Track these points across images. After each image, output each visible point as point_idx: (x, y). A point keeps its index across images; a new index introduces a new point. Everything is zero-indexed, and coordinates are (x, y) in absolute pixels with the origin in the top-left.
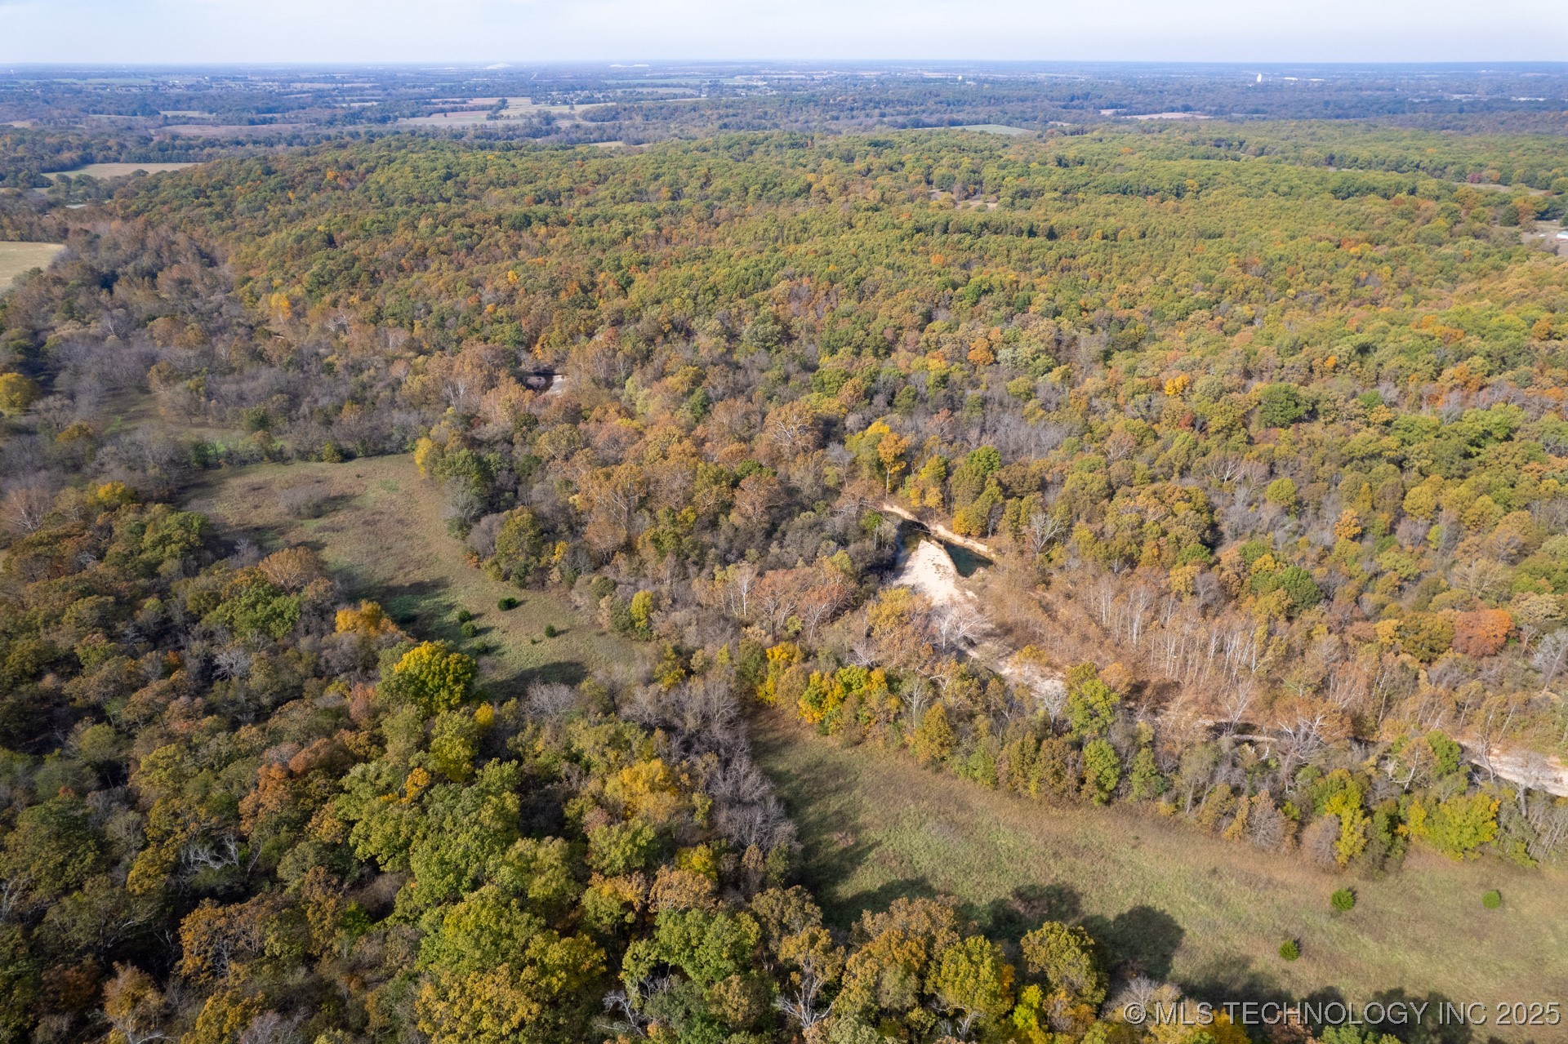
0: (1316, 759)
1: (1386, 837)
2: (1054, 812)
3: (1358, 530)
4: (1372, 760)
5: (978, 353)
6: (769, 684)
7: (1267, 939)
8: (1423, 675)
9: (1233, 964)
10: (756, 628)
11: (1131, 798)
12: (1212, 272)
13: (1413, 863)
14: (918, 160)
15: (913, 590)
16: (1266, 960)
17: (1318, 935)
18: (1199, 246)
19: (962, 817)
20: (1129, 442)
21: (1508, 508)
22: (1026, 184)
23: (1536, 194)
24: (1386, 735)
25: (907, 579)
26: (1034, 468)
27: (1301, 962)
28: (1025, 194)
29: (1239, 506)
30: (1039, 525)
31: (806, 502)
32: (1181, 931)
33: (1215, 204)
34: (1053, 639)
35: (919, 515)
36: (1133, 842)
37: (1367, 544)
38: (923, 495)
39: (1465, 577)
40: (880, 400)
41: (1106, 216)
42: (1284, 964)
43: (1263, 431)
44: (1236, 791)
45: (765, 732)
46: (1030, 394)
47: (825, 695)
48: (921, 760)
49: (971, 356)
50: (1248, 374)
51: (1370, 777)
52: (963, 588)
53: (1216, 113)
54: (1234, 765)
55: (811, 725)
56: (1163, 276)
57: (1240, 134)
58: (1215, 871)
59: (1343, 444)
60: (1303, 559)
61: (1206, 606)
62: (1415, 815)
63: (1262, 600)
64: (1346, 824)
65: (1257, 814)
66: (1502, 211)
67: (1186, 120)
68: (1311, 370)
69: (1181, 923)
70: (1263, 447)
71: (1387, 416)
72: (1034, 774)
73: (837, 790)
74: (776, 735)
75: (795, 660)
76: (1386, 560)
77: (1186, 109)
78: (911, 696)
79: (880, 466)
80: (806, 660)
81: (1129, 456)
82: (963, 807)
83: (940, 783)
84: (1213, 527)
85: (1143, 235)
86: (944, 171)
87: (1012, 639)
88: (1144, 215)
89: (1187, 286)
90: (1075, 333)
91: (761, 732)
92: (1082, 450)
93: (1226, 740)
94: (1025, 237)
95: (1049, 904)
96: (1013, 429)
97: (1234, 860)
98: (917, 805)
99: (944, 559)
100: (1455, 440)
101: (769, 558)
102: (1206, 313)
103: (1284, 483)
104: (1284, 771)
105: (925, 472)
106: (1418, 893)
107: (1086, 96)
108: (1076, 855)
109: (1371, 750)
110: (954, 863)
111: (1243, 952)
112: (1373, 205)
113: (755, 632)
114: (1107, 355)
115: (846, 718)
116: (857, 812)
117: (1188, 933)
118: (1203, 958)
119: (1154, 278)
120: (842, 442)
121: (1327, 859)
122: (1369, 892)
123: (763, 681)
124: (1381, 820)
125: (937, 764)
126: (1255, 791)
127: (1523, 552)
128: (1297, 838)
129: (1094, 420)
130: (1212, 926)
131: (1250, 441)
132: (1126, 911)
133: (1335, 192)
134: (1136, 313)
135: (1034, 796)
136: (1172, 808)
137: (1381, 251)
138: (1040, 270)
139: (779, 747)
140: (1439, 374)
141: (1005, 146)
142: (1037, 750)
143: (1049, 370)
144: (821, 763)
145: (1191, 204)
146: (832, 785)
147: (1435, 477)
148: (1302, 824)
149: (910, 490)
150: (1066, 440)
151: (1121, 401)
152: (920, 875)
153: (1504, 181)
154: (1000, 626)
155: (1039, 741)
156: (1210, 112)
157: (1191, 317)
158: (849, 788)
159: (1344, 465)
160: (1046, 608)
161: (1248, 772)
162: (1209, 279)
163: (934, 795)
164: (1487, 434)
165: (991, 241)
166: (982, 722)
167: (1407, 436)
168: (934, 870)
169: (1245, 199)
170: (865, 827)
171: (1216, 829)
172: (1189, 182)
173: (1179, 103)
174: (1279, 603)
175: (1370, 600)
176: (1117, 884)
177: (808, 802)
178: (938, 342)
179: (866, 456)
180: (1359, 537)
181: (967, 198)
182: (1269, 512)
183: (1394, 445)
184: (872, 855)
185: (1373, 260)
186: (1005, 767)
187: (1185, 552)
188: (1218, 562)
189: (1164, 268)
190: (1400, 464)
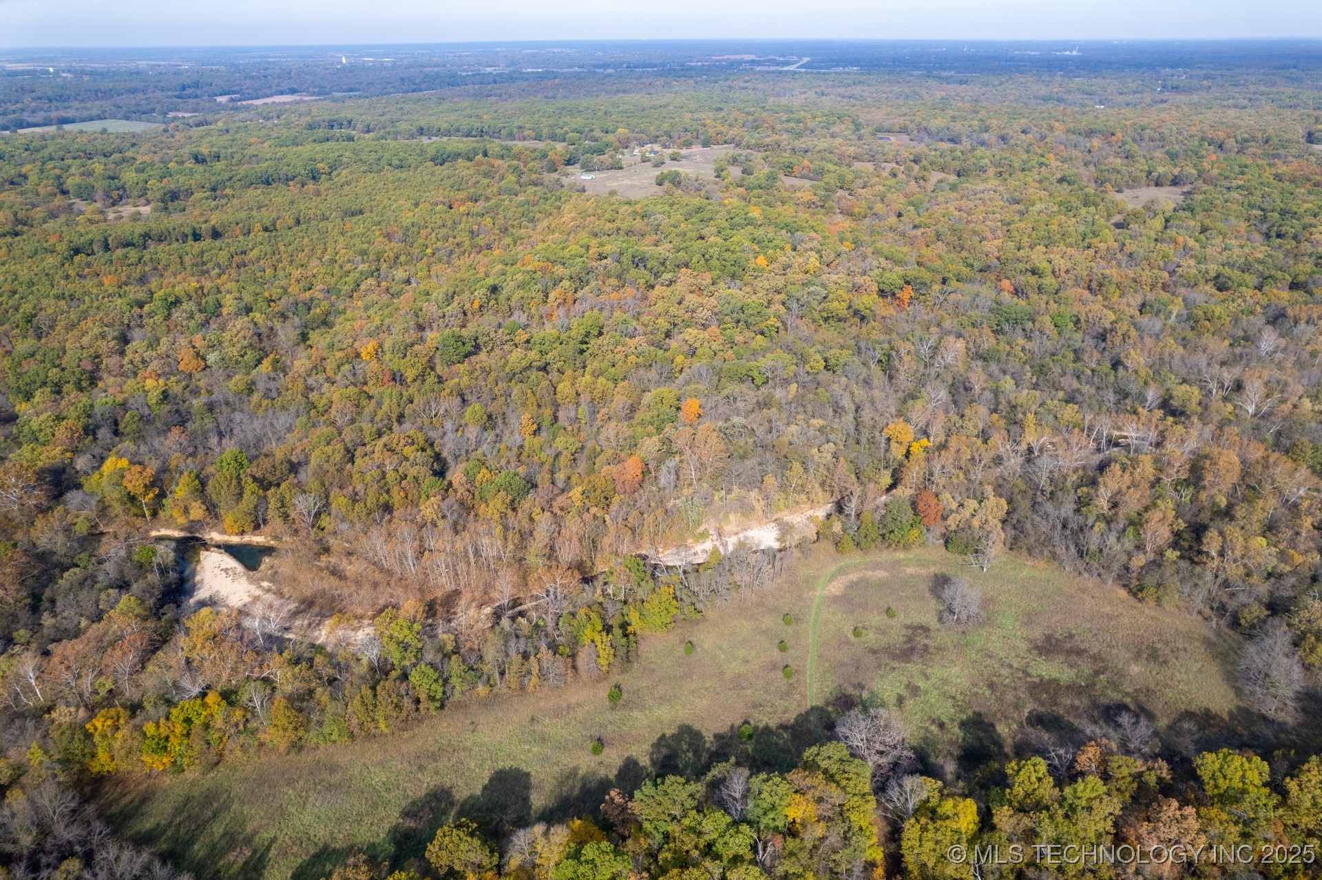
0: (566, 607)
1: (624, 641)
2: (406, 735)
3: (535, 426)
4: (599, 591)
5: (187, 361)
6: (102, 756)
7: (582, 748)
8: (607, 518)
9: (568, 777)
10: (62, 708)
11: (457, 695)
12: (365, 246)
13: (644, 648)
14: (42, 171)
15: (211, 602)
16: (586, 763)
17: (609, 727)
18: (348, 225)
19: (336, 778)
20: (350, 409)
21: (615, 381)
22: (170, 184)
23: (560, 147)
24: (600, 567)
25: (201, 594)
26: (279, 455)
27: (606, 751)
28: (174, 196)
29: (450, 435)
30: (303, 505)
31: (66, 561)
32: (528, 775)
33: (348, 183)
34: (350, 595)
35: (189, 529)
36: (471, 727)
37: (544, 434)
38: (186, 511)
39: (608, 439)
40: (104, 433)
41: (259, 208)
42: (597, 758)
43: (446, 369)
44: (526, 656)
45: (116, 801)
46: (250, 388)
47: (167, 738)
48: (282, 749)
49: (182, 367)
50: (421, 328)
51: (601, 604)
52: (256, 582)
53: (319, 94)
54: (517, 637)
55: (164, 770)
56: (327, 257)
57: (346, 114)
58: (533, 719)
59: (505, 365)
60: (508, 462)
61: (455, 524)
62: (634, 617)
63: (491, 505)
64: (599, 644)
65: (545, 665)
66: (545, 163)
67: (297, 103)
68: (465, 314)
69: (526, 770)
70: (451, 383)
71: (526, 337)
72: (379, 716)
73: (215, 815)
74: (129, 798)
75: (122, 721)
76: (560, 443)
77: (293, 91)
78: (251, 700)
79: (132, 499)
80: (133, 715)
81: (353, 421)
82: (332, 769)
83: (306, 758)
84: (437, 457)
85: (298, 222)
86: (77, 179)
87: (316, 609)
88: (292, 202)
89: (349, 261)
90: (269, 324)
91: (110, 804)
92: (314, 426)
93: (505, 622)
94: (190, 242)
95: (431, 809)
96: (248, 426)
97: (542, 704)
98: (294, 789)
99: (229, 562)
100: (571, 343)
101: (45, 631)
102: (371, 281)
103: (475, 409)
104: (550, 624)
105: (181, 489)
106: (652, 666)
107: (197, 85)
108: (435, 760)
109: (595, 583)
110: (346, 818)
111: (571, 766)
112: (463, 168)
113: (63, 715)
114: (304, 337)
115: (197, 748)
116: (242, 824)
117: (533, 773)
118: (548, 787)
119: (320, 259)
120: (78, 486)
121: (596, 672)
122: (626, 681)
123: (93, 756)
124: (617, 631)
125: (297, 746)
126: (537, 649)
127: (633, 409)
128: (574, 668)
129: (313, 396)
130: (546, 759)
131: (440, 380)
132: (487, 782)
133: (432, 160)
134: (316, 293)
135: (386, 731)
136: (488, 689)
137: (479, 207)
138: (217, 270)
139: (137, 808)
140: (547, 297)
141: (133, 145)
142: (375, 696)
143: (259, 362)
144: (188, 800)
145: (327, 185)
146: (208, 813)
147: (569, 372)
148: (573, 656)
149: (170, 508)
150: (298, 422)
151: (330, 373)
152: (321, 845)
153: (538, 138)
154: (303, 602)
155: (373, 688)
156: (313, 94)
157: (363, 287)
158: (226, 807)
159: (511, 380)
160: (335, 572)
161: (528, 638)
162: (364, 253)
163: (306, 772)
164: (588, 334)
165: (159, 251)
166: (322, 694)
167: (543, 348)
168: (332, 833)
169: (370, 176)
170: (255, 832)
171: (522, 688)
172: (320, 165)
173: (285, 86)
174: (503, 502)
175: (560, 477)
176: (472, 765)
177: (191, 842)
178: (143, 361)
179: (113, 495)
180: (536, 432)
181: (113, 204)
182: (472, 432)
183: (537, 357)
184: (273, 852)
185: (477, 214)
186: (355, 721)
187: (424, 486)
188: (450, 484)
189: (326, 249)
190: (544, 368)
